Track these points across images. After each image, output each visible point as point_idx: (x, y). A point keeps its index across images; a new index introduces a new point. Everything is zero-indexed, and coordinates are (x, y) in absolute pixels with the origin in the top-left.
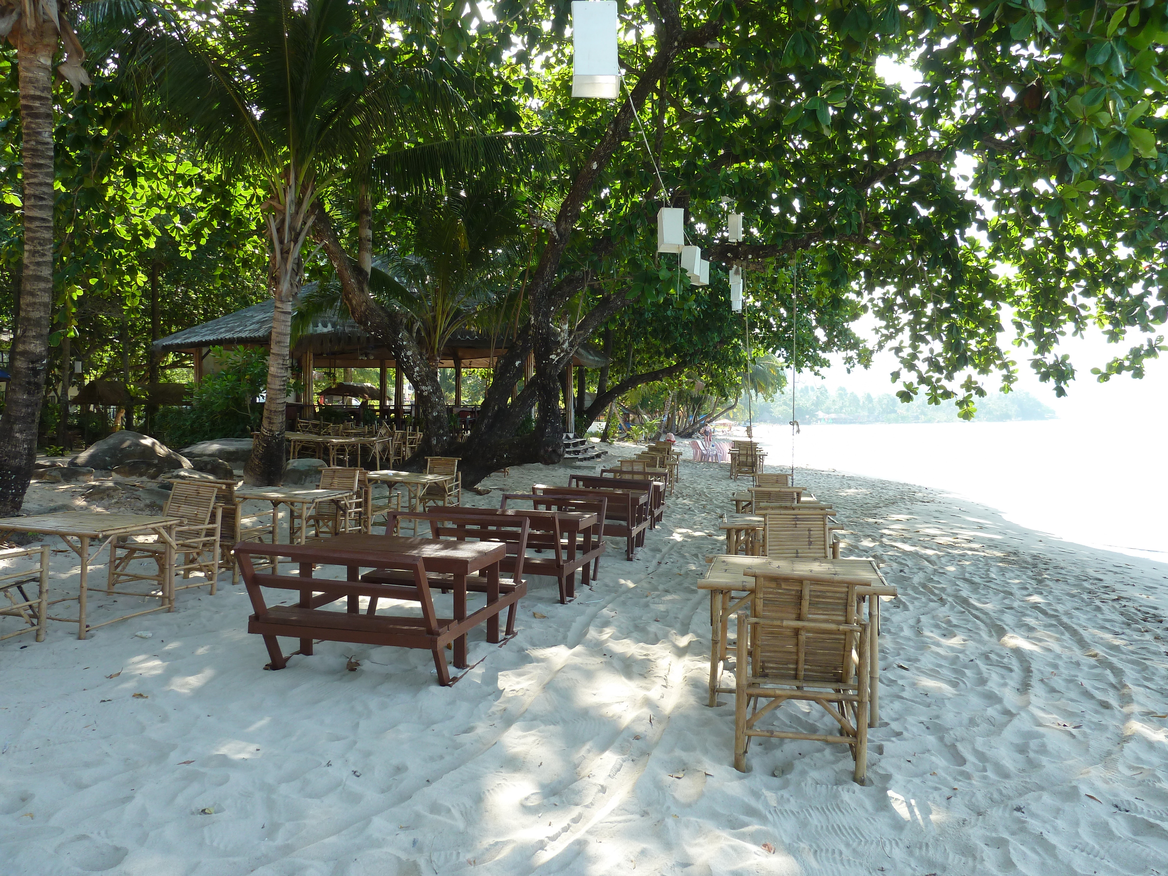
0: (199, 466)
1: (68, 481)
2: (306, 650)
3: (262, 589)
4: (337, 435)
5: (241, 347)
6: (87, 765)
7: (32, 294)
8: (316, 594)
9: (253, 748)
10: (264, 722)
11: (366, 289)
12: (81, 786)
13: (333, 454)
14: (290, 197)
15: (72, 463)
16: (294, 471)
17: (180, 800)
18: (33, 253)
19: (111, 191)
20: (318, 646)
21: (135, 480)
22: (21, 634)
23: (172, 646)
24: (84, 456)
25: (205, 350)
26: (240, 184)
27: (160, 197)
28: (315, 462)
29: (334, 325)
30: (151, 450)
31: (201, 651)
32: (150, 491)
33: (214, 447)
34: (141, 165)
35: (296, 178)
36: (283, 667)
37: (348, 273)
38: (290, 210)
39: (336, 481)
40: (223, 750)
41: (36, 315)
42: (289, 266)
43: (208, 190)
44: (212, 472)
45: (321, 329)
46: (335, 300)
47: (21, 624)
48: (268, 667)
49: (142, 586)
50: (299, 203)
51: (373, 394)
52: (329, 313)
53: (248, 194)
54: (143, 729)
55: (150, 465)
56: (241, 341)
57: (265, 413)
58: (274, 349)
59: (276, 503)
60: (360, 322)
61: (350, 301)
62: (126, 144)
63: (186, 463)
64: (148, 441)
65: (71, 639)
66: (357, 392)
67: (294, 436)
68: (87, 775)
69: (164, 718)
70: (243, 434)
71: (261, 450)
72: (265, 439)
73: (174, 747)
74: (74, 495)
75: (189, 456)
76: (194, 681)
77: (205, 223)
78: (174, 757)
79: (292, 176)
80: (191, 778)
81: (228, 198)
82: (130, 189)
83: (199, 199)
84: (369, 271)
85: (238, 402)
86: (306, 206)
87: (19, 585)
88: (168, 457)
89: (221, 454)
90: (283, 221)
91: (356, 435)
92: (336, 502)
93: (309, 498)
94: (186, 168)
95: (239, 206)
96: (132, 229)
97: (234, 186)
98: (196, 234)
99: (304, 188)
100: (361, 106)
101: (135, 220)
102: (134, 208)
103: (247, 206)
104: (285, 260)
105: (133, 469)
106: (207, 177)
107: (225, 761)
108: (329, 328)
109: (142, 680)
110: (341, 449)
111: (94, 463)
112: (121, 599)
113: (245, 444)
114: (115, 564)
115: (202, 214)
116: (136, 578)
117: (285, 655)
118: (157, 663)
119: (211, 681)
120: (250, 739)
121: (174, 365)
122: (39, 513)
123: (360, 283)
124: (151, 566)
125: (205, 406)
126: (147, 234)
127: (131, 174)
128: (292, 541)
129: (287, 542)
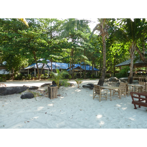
0: (121, 81)
1: (107, 82)
2: (140, 107)
3: (134, 98)
4: (140, 77)
5: (126, 66)
6: (114, 116)
7: (104, 62)
8: (141, 100)
9: (134, 119)
10: (135, 116)
11: (144, 56)
12: (114, 119)
13: (139, 80)
14: (133, 46)
15: (107, 80)
16: (134, 82)
17: (125, 123)
18: (104, 57)
19: (110, 49)
20: (141, 107)
21: (114, 82)
22: (105, 100)
23: (121, 103)
24: (108, 79)
25: (121, 66)
26: (125, 45)
27: (116, 49)
28: (137, 81)
29: (139, 62)
30: (116, 79)
31: (125, 105)
32: (116, 84)
33: (123, 78)
34: (113, 45)
35: (134, 43)
36: (136, 109)
37: (141, 55)
38: (133, 47)
39: (141, 84)
40: (130, 118)
41: (104, 64)
42: (133, 55)
43: (121, 47)
44: (123, 82)
45: (137, 63)
46: (139, 58)
47: (104, 98)
48: (134, 108)
49: (117, 95)
50: (134, 46)
51: (144, 71)
52: (138, 60)
53: (126, 46)
54: (119, 113)
55: (116, 81)
56: (126, 65)
57: (130, 74)
58: (131, 66)
59: (133, 86)
60: (143, 61)
61: (142, 58)
62: (112, 43)
63: (120, 80)
64: (115, 78)
65: (110, 101)
66: (142, 71)
67: (134, 77)
68: (114, 117)
69: (122, 112)
70: (126, 77)
71: (129, 79)
72: (130, 78)
73: (124, 116)
74: (108, 84)
75: (120, 79)
76: (125, 108)
77: (121, 51)
78: (124, 118)
79: (133, 43)
80: (126, 121)
81: (124, 47)
82: (112, 48)
83: (120, 48)
84: (144, 54)
85: (125, 73)
86: (135, 47)
87: (105, 94)
88: (118, 80)
89: (124, 79)
90: (132, 49)
91: (143, 77)
92: (142, 87)
93: (138, 86)
94: (119, 45)
95: (125, 48)
96: (113, 53)
97: (124, 46)
98: (120, 52)
99: (135, 44)
100: (143, 31)
101: (113, 52)
102: (113, 50)
103: (126, 48)
104: (132, 54)
105: (114, 81)
106: (121, 45)
107: (130, 120)
108: (138, 62)
109: (118, 107)
110: (141, 79)
111: (109, 80)
112: (114, 97)
113: (127, 78)
114: (114, 92)
115: (121, 50)
116: (116, 94)
117: (137, 107)
118: (120, 105)
119: (127, 109)
120: (133, 118)
121: (117, 68)
122: (105, 86)
123: (143, 56)
124: (117, 93)
125: (121, 73)
126: (114, 53)
127: (113, 47)
128: (135, 91)
129: (134, 92)
